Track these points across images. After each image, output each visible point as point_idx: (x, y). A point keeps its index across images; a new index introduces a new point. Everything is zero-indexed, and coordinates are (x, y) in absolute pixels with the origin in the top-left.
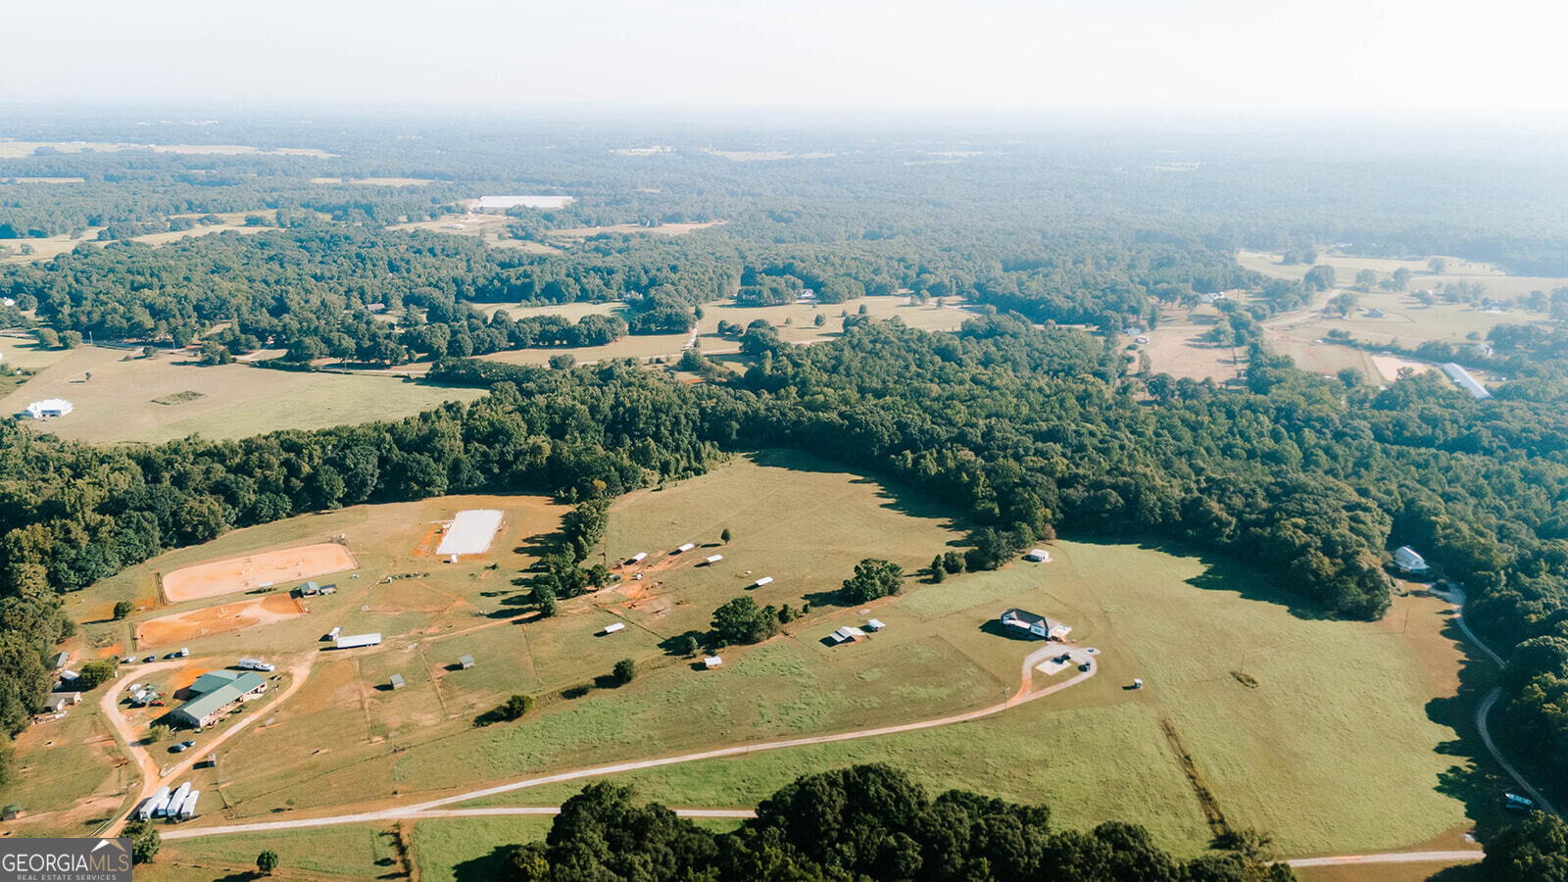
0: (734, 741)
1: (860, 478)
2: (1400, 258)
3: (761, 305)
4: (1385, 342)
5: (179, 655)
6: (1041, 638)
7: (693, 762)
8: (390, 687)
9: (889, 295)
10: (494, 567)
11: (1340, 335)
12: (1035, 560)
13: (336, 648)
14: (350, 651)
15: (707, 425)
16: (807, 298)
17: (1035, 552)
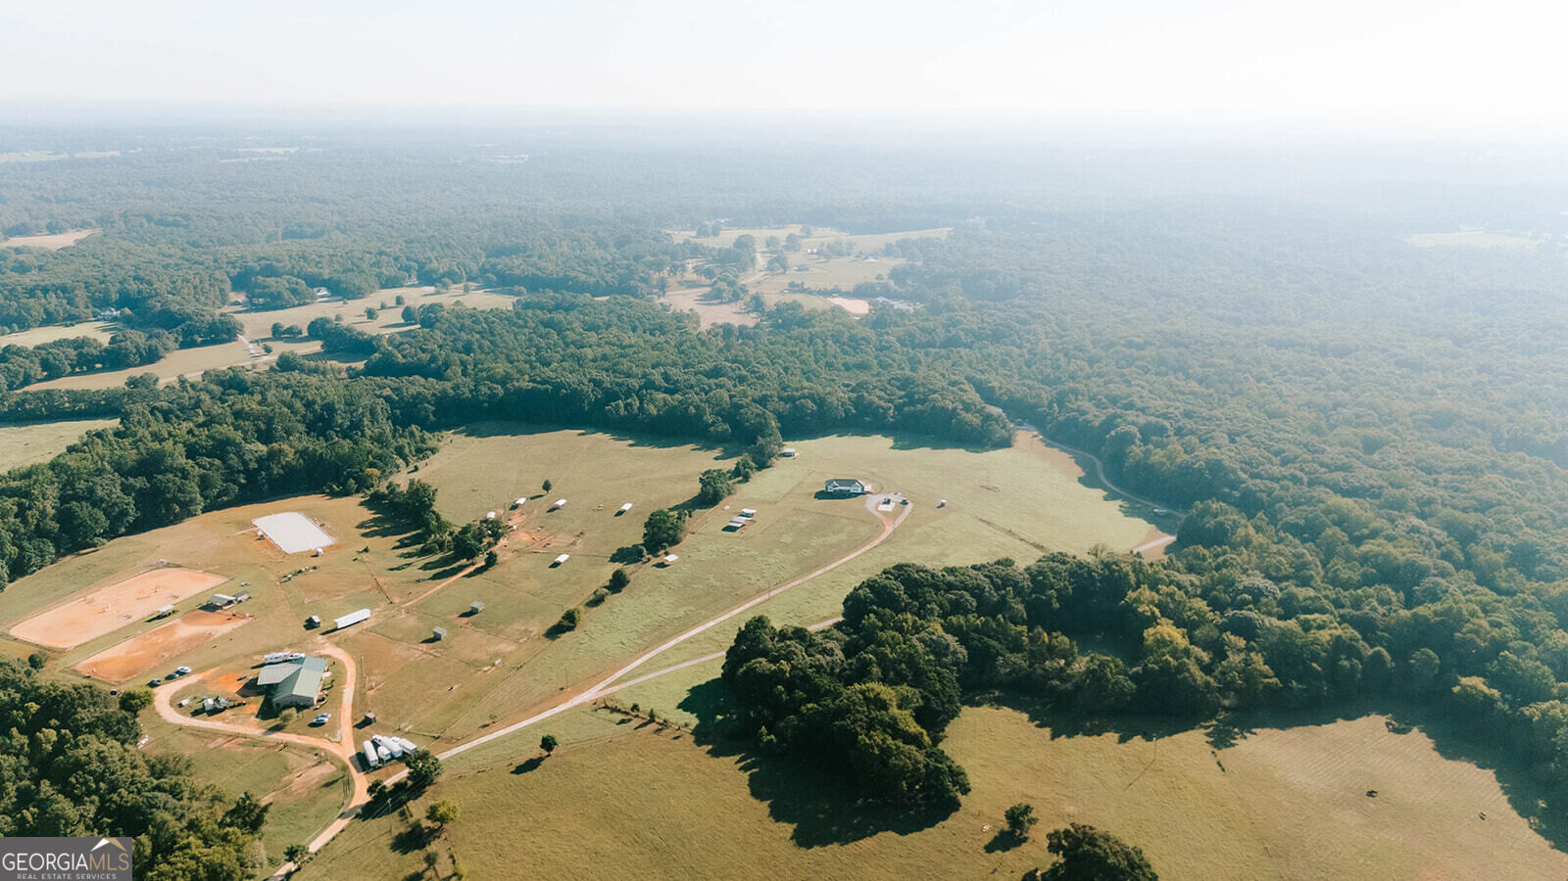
0: (750, 596)
1: (583, 431)
2: (770, 228)
3: (282, 307)
4: (830, 288)
5: (182, 673)
6: (860, 494)
7: (741, 613)
8: (436, 638)
9: (402, 286)
10: (366, 550)
11: (797, 286)
12: (789, 455)
13: (336, 629)
14: (351, 629)
15: (398, 412)
16: (323, 297)
17: (786, 450)
